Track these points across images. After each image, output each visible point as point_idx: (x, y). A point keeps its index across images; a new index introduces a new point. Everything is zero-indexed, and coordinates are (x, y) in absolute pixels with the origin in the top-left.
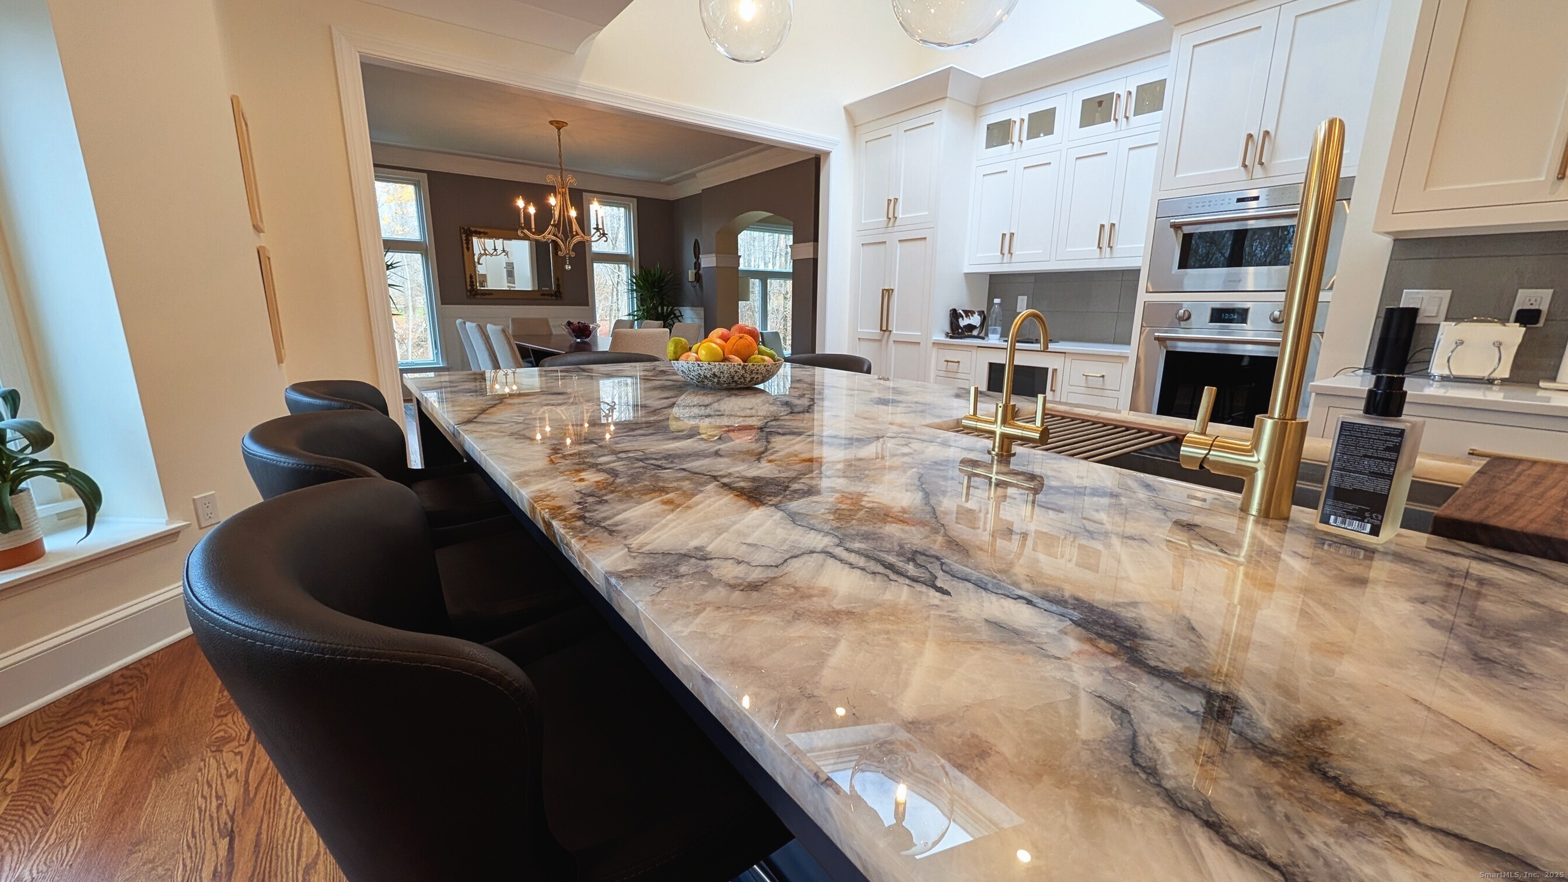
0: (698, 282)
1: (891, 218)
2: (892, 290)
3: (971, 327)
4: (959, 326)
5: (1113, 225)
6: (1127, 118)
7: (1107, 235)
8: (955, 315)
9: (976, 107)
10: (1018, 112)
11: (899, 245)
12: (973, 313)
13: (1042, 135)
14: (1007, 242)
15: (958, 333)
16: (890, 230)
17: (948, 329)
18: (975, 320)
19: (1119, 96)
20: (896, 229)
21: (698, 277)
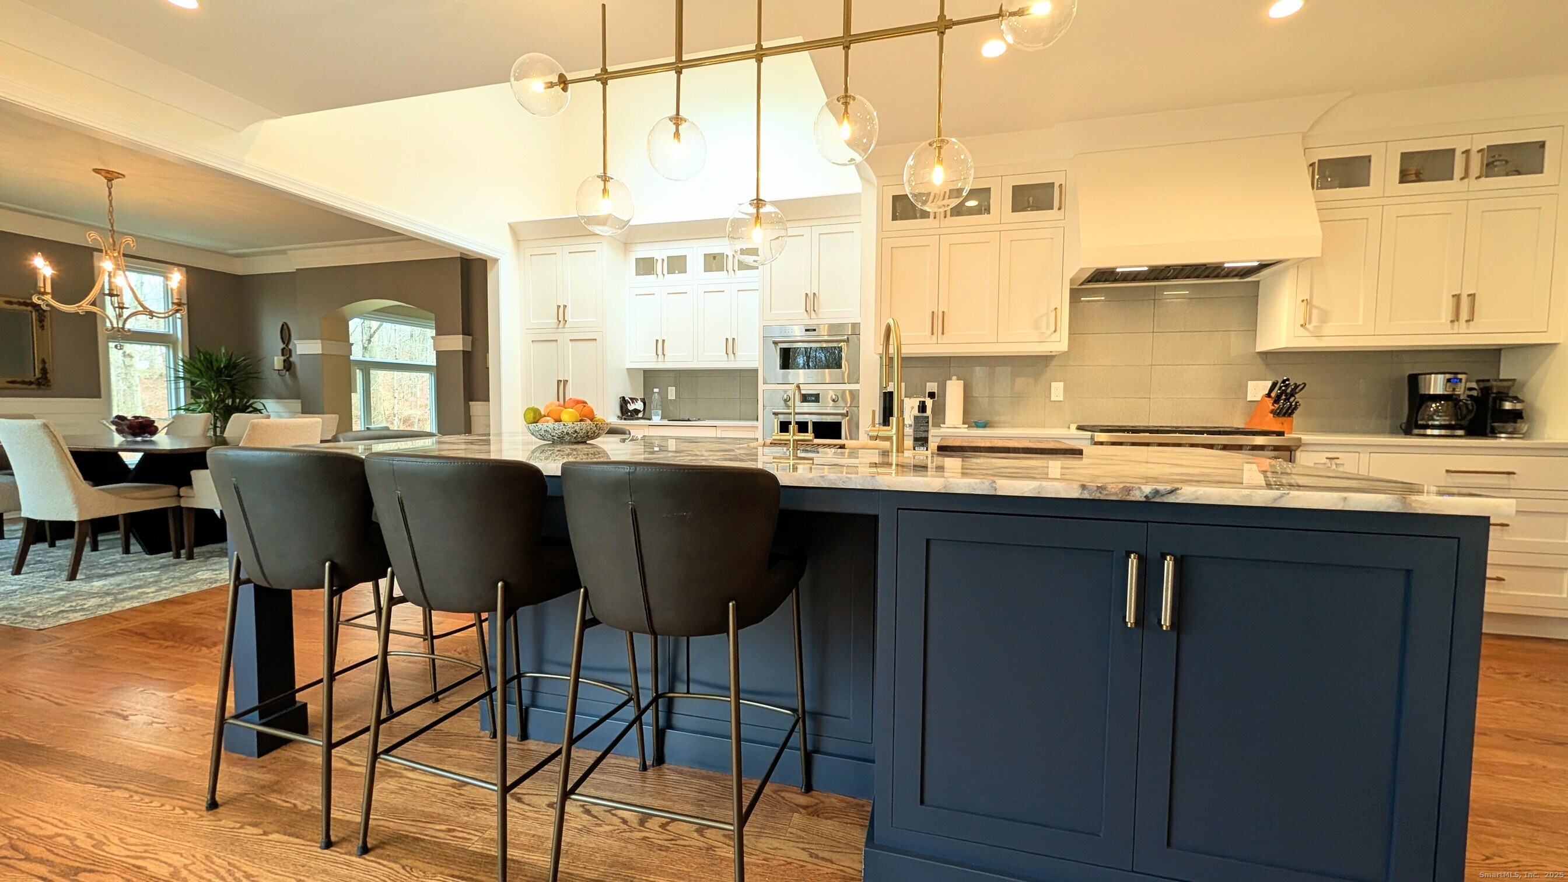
0: (288, 370)
1: (561, 320)
2: (567, 381)
3: (637, 411)
4: (628, 411)
5: (734, 339)
6: (734, 271)
7: (731, 346)
8: (624, 402)
9: (625, 244)
10: (660, 252)
11: (570, 343)
12: (637, 400)
13: (677, 272)
14: (660, 346)
15: (628, 416)
16: (560, 330)
17: (619, 414)
18: (639, 406)
19: (727, 256)
20: (566, 330)
21: (288, 365)
